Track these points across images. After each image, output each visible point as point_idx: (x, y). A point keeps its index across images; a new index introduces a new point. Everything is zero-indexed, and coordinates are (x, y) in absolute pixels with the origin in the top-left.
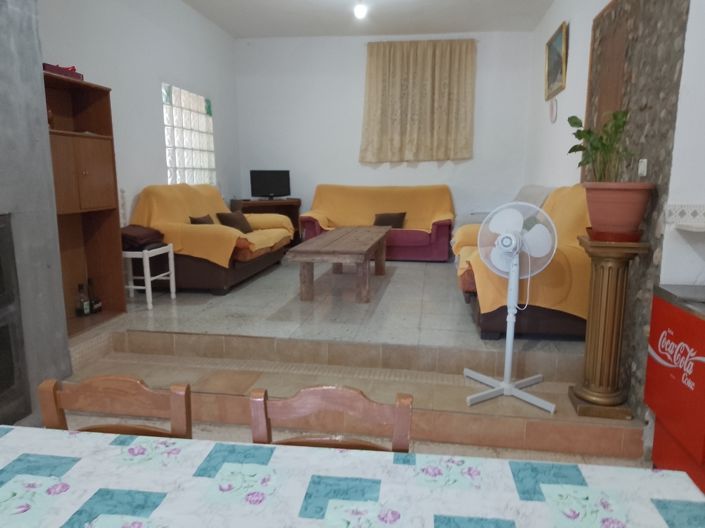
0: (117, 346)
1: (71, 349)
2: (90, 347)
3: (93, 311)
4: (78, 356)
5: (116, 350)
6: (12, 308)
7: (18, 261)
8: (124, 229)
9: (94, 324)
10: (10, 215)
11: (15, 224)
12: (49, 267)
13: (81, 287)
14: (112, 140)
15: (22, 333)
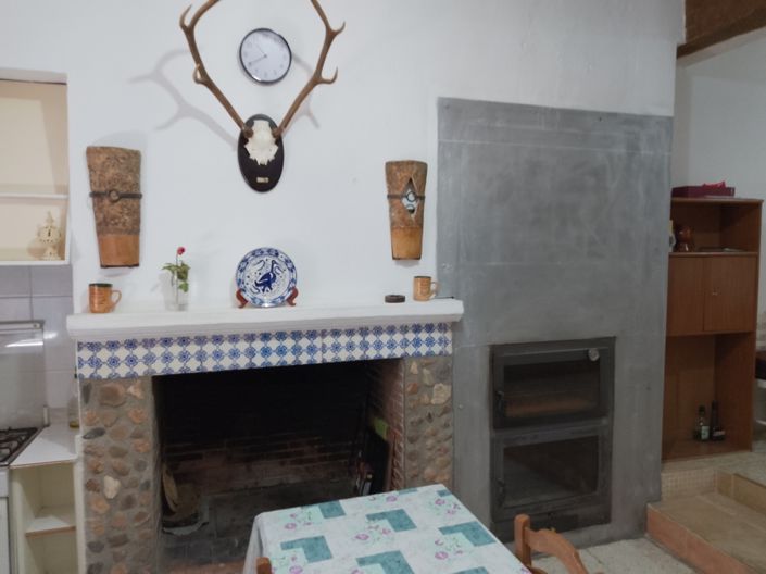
0: (723, 486)
1: (663, 475)
2: (688, 478)
3: (711, 438)
4: (670, 484)
5: (721, 491)
6: (604, 421)
7: (617, 380)
8: (759, 353)
9: (711, 453)
10: (614, 338)
11: (619, 348)
12: (649, 389)
13: (702, 409)
14: (757, 258)
15: (611, 446)
